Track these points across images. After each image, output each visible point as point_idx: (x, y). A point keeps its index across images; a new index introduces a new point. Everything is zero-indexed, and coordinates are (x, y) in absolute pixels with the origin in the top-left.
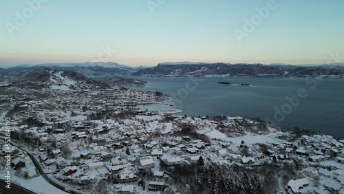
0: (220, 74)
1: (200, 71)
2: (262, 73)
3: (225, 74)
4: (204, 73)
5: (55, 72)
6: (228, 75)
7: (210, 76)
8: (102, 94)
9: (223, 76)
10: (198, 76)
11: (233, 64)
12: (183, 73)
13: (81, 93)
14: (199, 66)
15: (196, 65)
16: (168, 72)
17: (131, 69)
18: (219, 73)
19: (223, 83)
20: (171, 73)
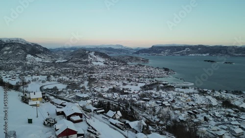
0: (202, 54)
1: (185, 51)
2: (236, 53)
3: (205, 53)
4: (188, 53)
5: (89, 52)
6: (208, 54)
7: (193, 55)
8: (127, 69)
9: (204, 55)
10: (183, 55)
11: (211, 46)
12: (171, 52)
13: (114, 68)
14: (184, 47)
15: (182, 47)
16: (160, 52)
17: (132, 49)
18: (200, 52)
19: (208, 61)
20: (162, 52)
